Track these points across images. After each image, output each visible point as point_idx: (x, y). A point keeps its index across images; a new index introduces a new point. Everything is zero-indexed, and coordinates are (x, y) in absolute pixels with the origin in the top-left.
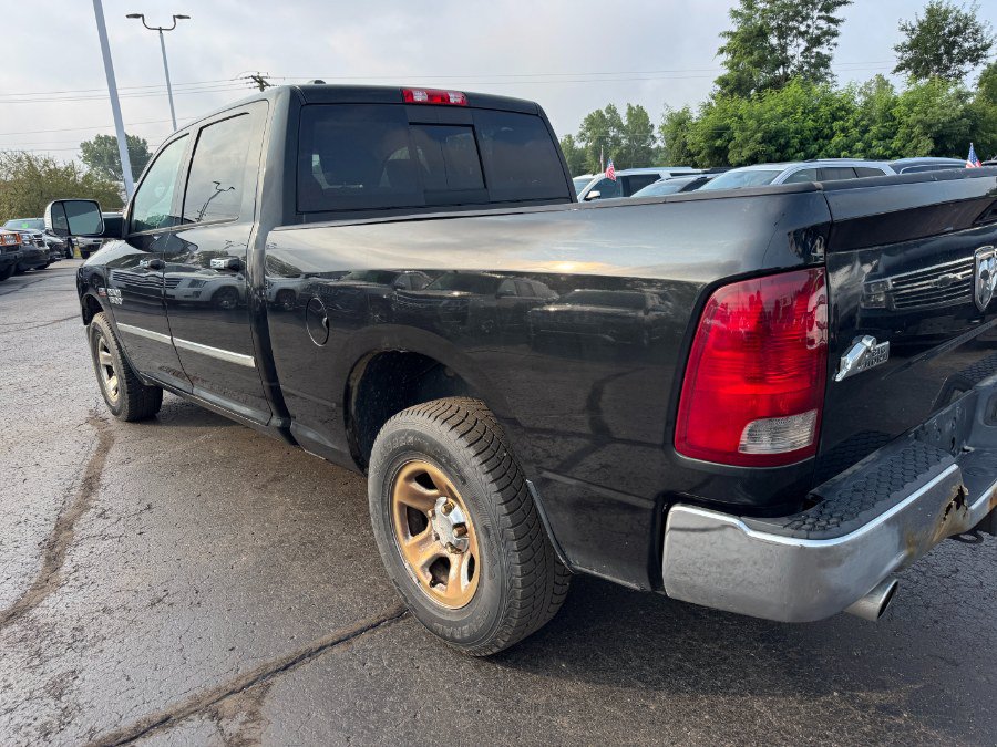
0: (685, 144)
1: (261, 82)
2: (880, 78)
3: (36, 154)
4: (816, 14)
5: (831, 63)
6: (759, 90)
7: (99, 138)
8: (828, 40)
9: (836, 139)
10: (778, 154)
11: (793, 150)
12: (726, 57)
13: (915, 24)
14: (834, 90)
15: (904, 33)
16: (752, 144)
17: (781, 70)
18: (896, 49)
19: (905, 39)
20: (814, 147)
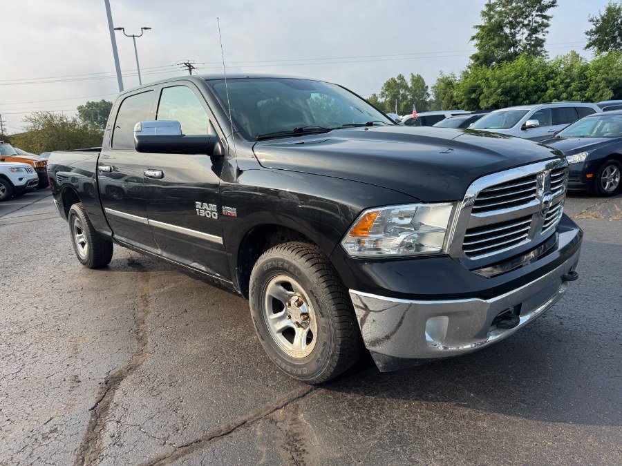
0: (452, 97)
1: (189, 66)
2: (573, 52)
3: (55, 113)
4: (534, 13)
5: (544, 43)
6: (499, 62)
7: (88, 103)
8: (542, 30)
9: (549, 92)
10: (512, 102)
11: (521, 99)
12: (476, 42)
13: (599, 18)
14: (547, 61)
15: (592, 23)
16: (495, 96)
17: (512, 49)
18: (587, 33)
19: (592, 27)
20: (535, 97)
